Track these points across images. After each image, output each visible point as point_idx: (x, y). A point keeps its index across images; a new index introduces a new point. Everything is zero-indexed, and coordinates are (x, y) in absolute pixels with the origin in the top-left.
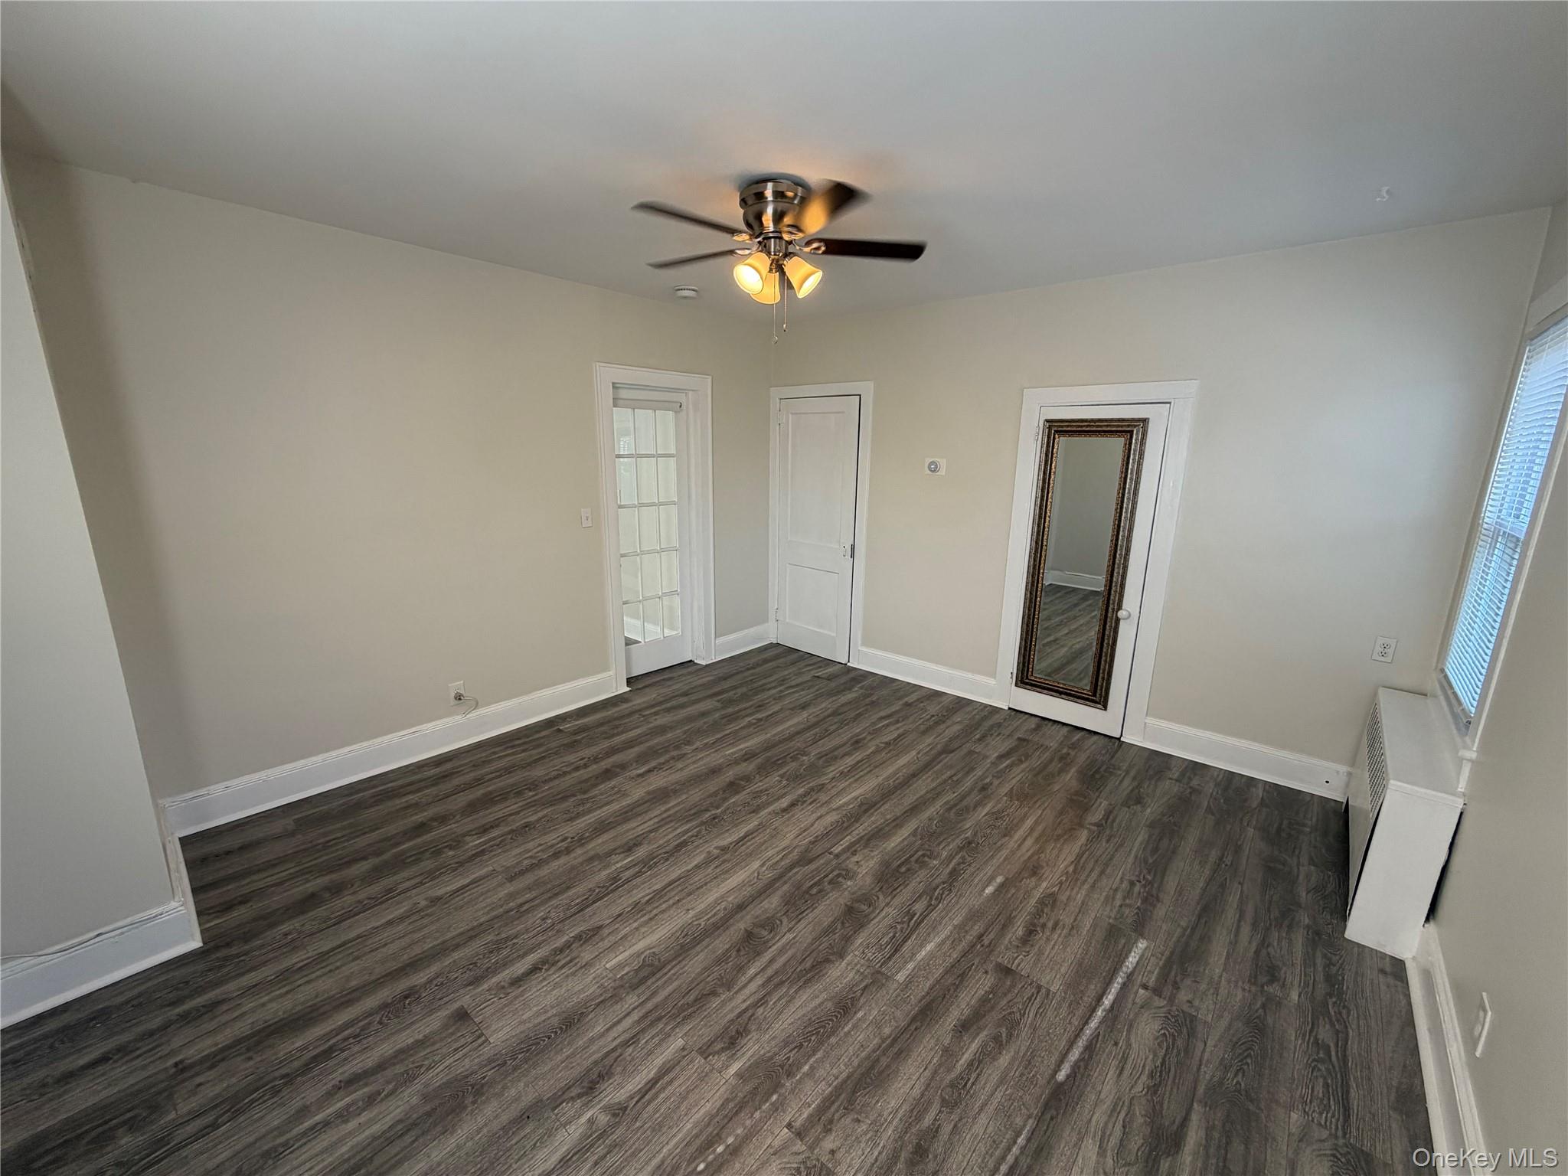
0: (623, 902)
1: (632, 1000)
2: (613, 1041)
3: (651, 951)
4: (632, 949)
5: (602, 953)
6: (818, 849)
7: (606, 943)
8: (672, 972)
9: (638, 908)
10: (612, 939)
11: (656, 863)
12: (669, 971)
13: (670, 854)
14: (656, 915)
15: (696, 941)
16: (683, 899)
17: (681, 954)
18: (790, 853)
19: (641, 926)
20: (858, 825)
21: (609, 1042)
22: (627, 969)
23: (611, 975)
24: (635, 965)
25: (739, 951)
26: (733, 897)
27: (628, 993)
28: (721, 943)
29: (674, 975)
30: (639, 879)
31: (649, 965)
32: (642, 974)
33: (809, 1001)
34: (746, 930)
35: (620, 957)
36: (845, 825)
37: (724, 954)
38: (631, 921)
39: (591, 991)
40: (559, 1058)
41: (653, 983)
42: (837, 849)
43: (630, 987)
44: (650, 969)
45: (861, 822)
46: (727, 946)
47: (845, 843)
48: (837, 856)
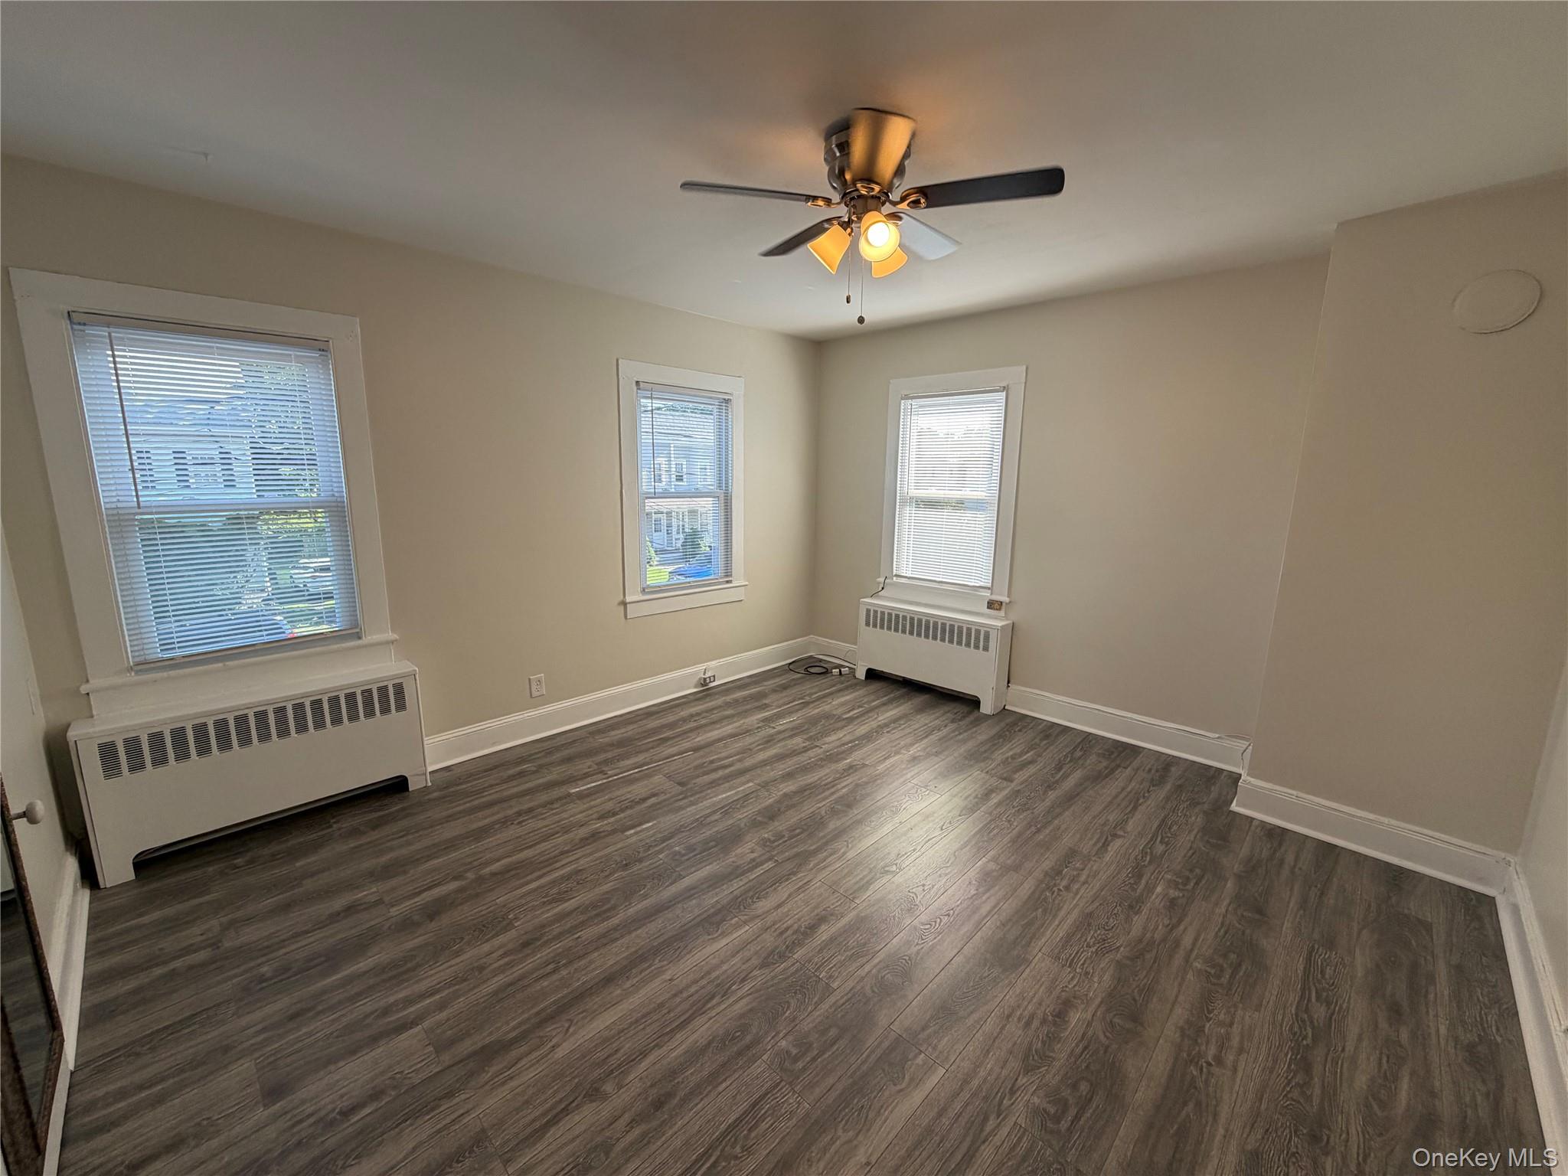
4: (728, 941)
5: (754, 940)
6: (789, 866)
7: (752, 949)
9: (723, 990)
15: (668, 943)
16: (669, 998)
18: (818, 864)
19: (718, 966)
20: (735, 893)
22: (732, 922)
31: (713, 924)
36: (751, 893)
38: (730, 972)
42: (769, 865)
45: (731, 896)
47: (759, 871)
48: (770, 859)
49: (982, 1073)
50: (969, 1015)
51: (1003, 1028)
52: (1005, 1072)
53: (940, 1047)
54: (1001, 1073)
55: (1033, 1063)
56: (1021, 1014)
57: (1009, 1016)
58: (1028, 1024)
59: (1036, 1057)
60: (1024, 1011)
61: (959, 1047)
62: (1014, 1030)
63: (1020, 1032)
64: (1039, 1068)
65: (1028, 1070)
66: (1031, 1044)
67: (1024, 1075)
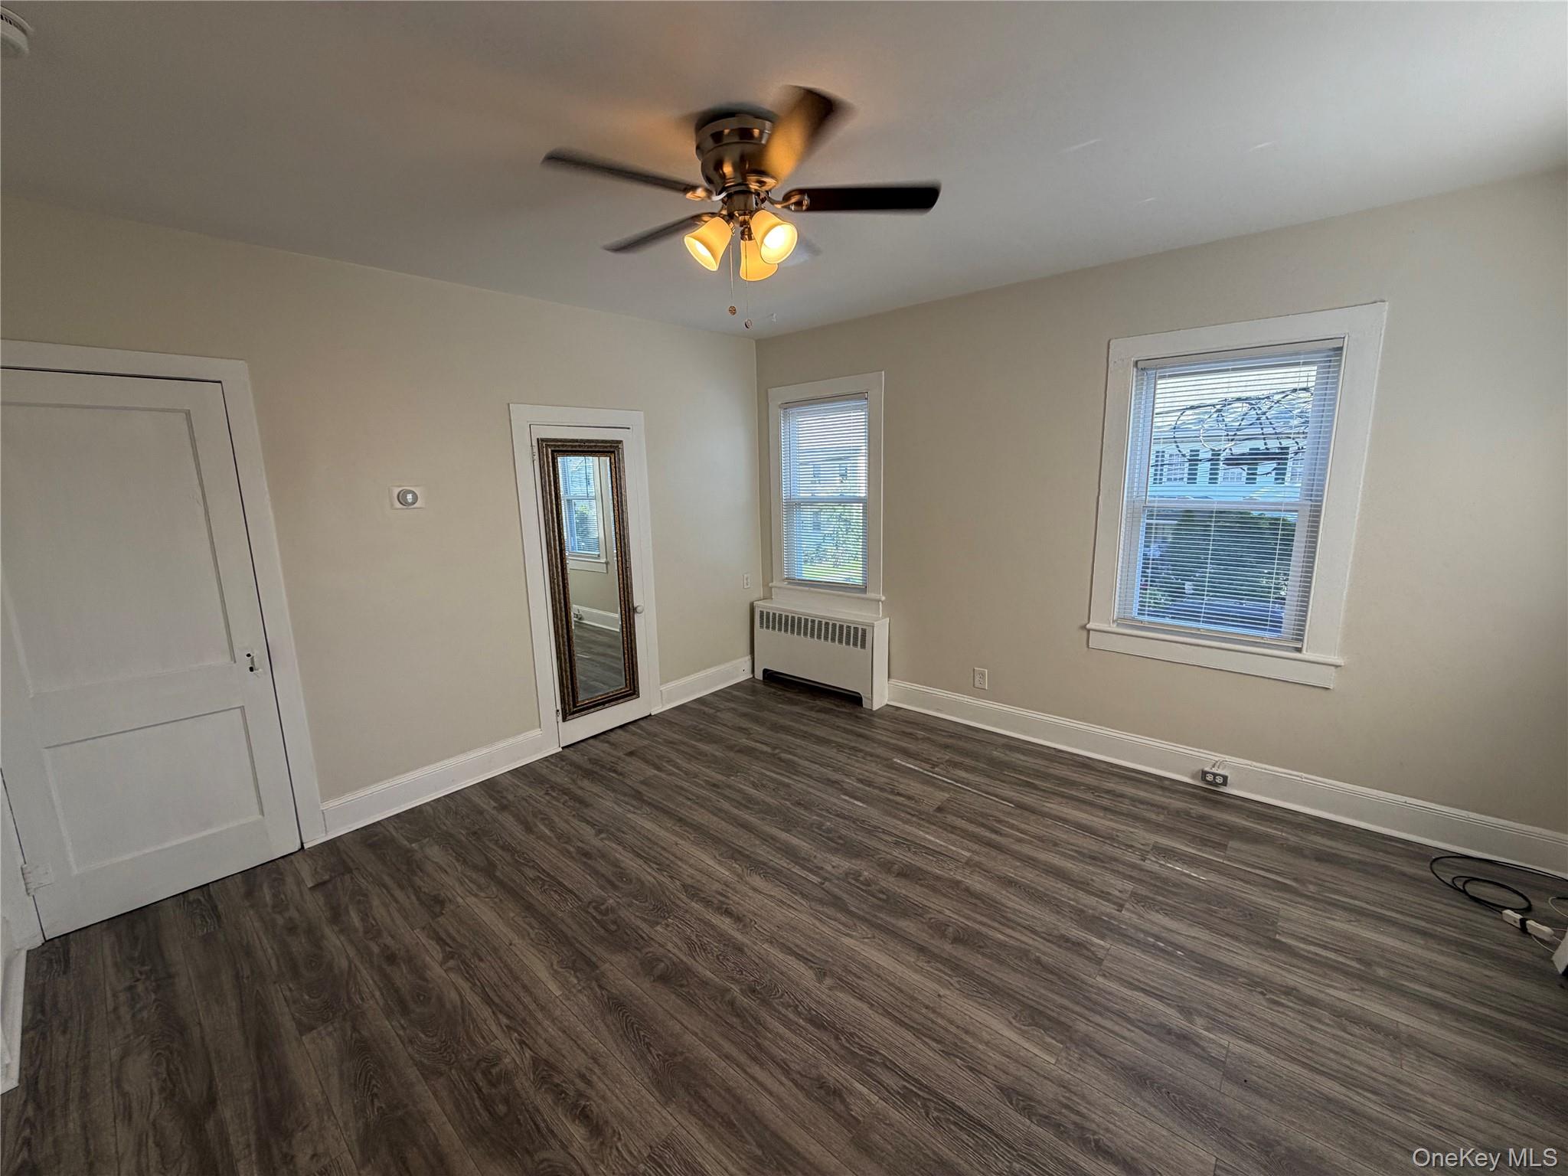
0: (947, 1072)
1: (1082, 1026)
2: (1132, 1031)
3: (1013, 1021)
4: (1019, 1042)
5: (1038, 1074)
7: (1023, 1073)
8: (1031, 997)
9: (951, 1050)
10: (1012, 1068)
11: (861, 1048)
12: (1032, 1000)
13: (837, 1033)
14: (958, 1027)
15: (983, 982)
16: (922, 1003)
17: (1008, 994)
19: (981, 1041)
21: (1137, 1035)
22: (1049, 1040)
23: (1064, 1054)
24: (1038, 1032)
25: (980, 947)
26: (908, 958)
27: (1076, 1031)
28: (977, 962)
29: (1034, 995)
30: (900, 1062)
31: (1033, 1019)
32: (1046, 1022)
33: (1012, 901)
34: (952, 943)
35: (1036, 1051)
37: (990, 958)
38: (978, 1053)
39: (1092, 1069)
40: (1179, 1074)
41: (1053, 1011)
43: (1068, 1031)
44: (1035, 1017)
46: (980, 957)
49: (546, 1023)
50: (605, 1024)
51: (583, 1050)
52: (541, 1042)
53: (580, 995)
54: (541, 1037)
55: (540, 1069)
56: (595, 1073)
57: (595, 1060)
58: (582, 1077)
59: (545, 1073)
60: (599, 1077)
61: (576, 1010)
62: (581, 1061)
63: (576, 1067)
64: (534, 1073)
65: (536, 1061)
66: (560, 1072)
67: (532, 1057)
